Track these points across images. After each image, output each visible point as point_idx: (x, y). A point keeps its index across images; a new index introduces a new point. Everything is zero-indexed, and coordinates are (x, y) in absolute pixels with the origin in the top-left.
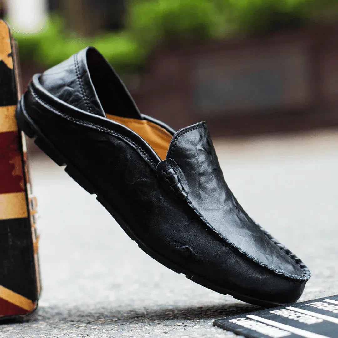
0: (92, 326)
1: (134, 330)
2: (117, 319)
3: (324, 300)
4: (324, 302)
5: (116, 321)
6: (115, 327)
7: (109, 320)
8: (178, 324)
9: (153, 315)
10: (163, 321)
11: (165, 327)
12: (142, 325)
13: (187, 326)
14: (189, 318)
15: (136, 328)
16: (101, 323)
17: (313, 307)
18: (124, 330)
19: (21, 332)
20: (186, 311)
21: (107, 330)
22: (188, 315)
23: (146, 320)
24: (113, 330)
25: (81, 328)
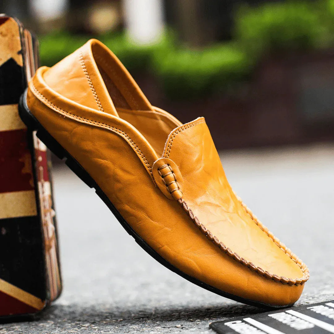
0: (94, 326)
1: (131, 331)
2: (122, 319)
3: (326, 304)
4: (325, 306)
5: (121, 321)
6: (115, 328)
7: (114, 321)
8: (177, 326)
9: (159, 315)
10: (165, 322)
11: (163, 329)
12: (142, 326)
13: (183, 328)
14: (191, 320)
15: (134, 329)
16: (105, 323)
17: (312, 311)
18: (121, 331)
19: (24, 331)
20: (192, 313)
21: (106, 330)
22: (191, 317)
23: (148, 321)
24: (111, 331)
25: (82, 328)
